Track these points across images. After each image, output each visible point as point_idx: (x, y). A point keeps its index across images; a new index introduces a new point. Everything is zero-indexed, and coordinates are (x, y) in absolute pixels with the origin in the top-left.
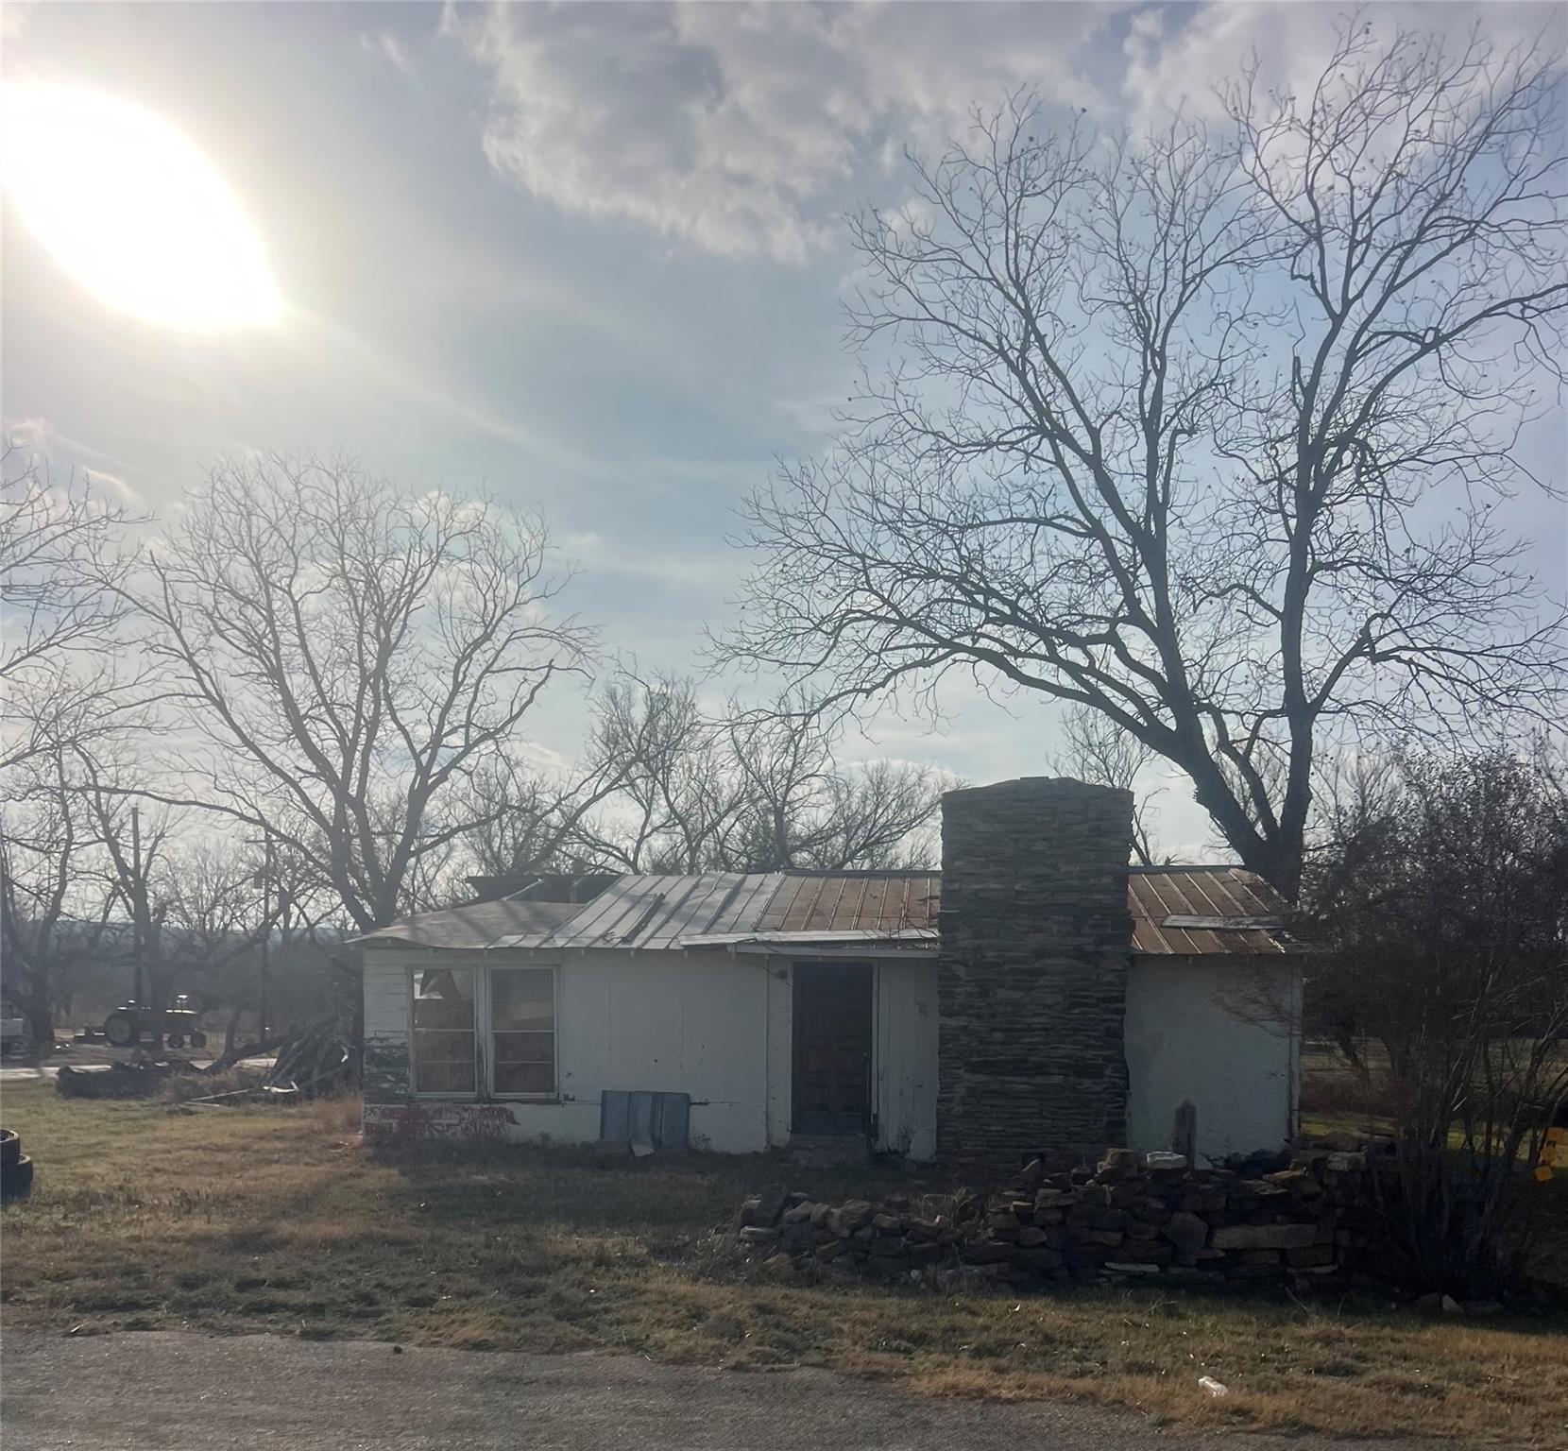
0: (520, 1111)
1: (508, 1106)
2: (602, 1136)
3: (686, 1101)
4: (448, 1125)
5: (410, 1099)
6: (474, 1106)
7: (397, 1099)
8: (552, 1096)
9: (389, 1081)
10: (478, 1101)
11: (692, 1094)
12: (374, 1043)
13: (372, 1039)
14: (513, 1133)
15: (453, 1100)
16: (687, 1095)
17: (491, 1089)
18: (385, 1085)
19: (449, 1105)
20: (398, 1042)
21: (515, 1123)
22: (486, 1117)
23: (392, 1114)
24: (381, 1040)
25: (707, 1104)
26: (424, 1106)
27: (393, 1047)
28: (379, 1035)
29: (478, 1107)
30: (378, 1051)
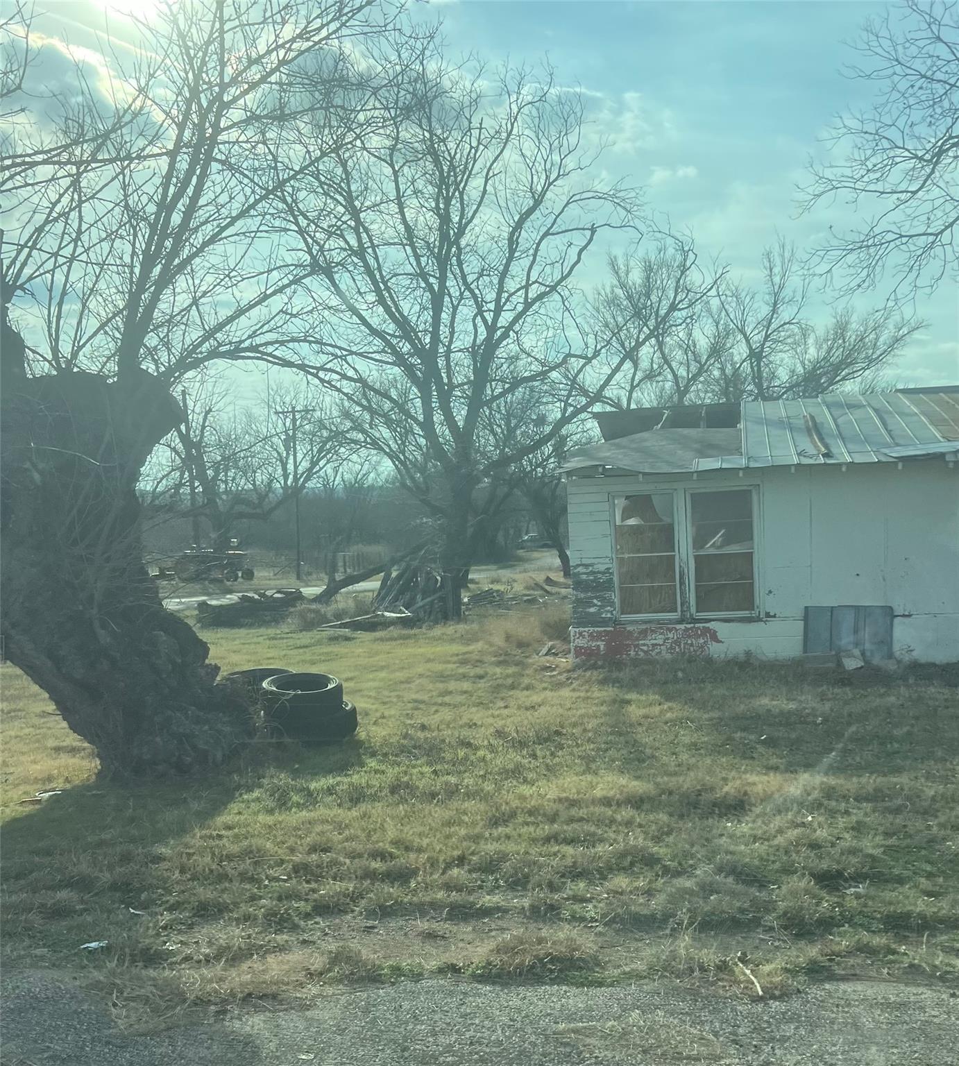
0: (721, 629)
1: (711, 625)
2: (805, 651)
3: (889, 613)
4: (654, 645)
5: (616, 622)
6: (678, 627)
7: (604, 622)
8: (754, 614)
9: (596, 605)
10: (681, 621)
11: (895, 607)
12: (580, 569)
13: (578, 565)
14: (715, 650)
15: (658, 622)
16: (891, 608)
17: (693, 610)
18: (592, 610)
19: (653, 626)
20: (602, 568)
21: (719, 641)
22: (689, 637)
23: (598, 637)
24: (586, 566)
25: (909, 616)
26: (630, 628)
27: (599, 572)
28: (585, 561)
29: (682, 627)
30: (584, 577)
